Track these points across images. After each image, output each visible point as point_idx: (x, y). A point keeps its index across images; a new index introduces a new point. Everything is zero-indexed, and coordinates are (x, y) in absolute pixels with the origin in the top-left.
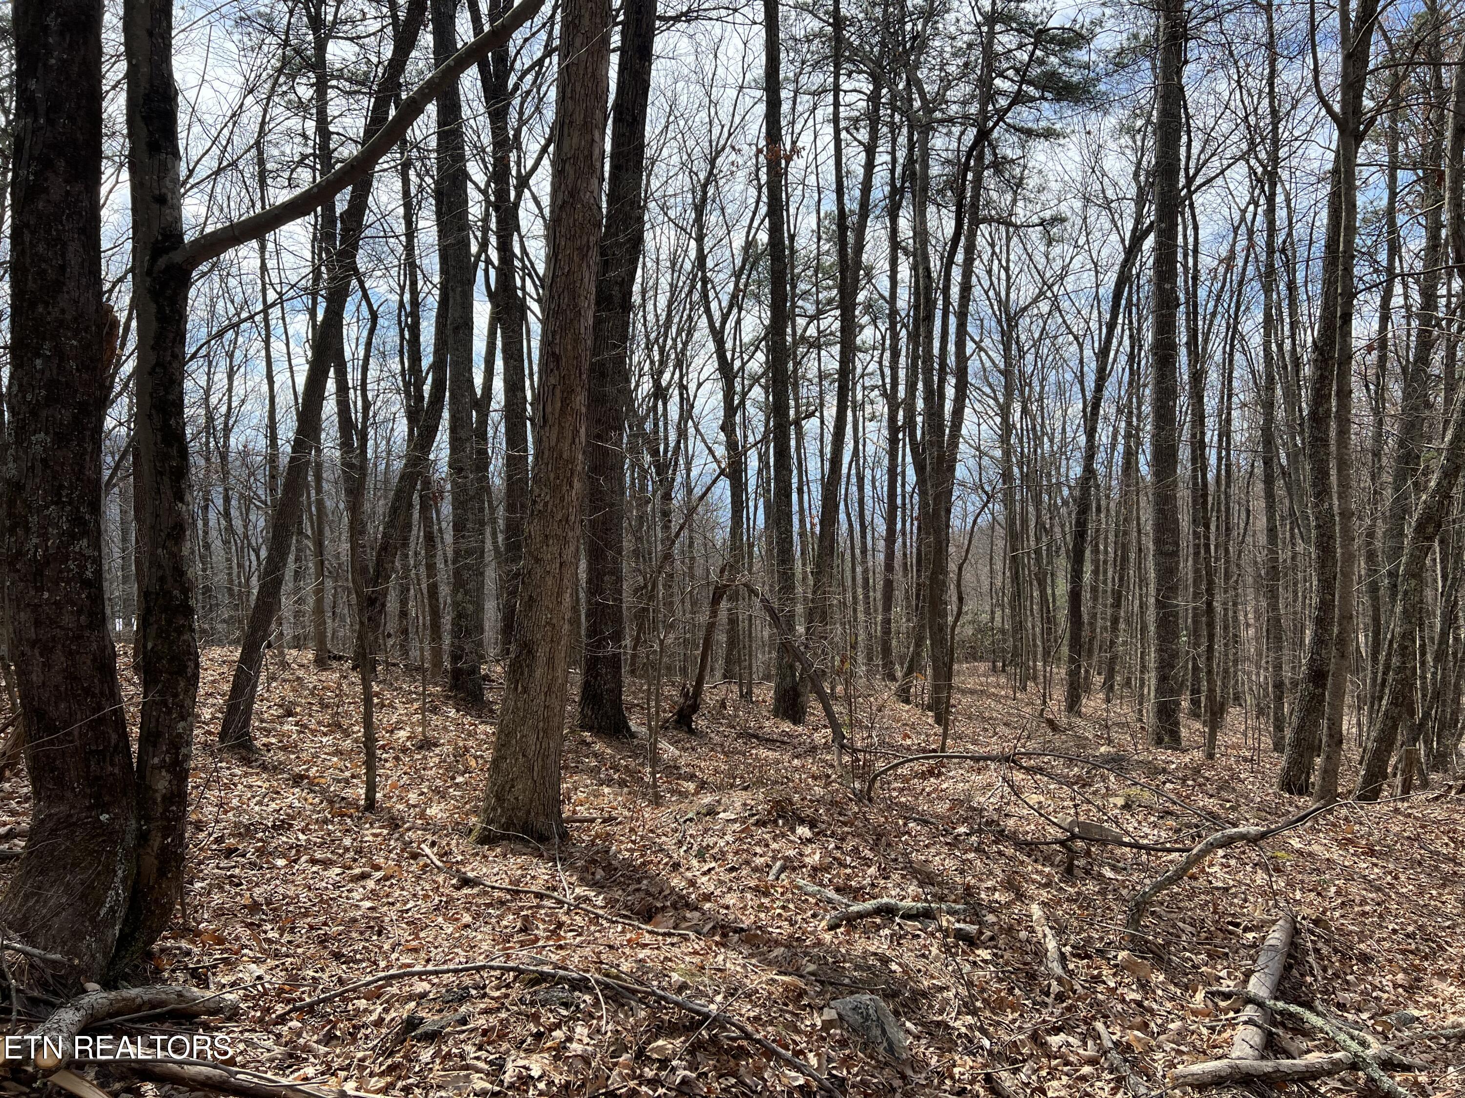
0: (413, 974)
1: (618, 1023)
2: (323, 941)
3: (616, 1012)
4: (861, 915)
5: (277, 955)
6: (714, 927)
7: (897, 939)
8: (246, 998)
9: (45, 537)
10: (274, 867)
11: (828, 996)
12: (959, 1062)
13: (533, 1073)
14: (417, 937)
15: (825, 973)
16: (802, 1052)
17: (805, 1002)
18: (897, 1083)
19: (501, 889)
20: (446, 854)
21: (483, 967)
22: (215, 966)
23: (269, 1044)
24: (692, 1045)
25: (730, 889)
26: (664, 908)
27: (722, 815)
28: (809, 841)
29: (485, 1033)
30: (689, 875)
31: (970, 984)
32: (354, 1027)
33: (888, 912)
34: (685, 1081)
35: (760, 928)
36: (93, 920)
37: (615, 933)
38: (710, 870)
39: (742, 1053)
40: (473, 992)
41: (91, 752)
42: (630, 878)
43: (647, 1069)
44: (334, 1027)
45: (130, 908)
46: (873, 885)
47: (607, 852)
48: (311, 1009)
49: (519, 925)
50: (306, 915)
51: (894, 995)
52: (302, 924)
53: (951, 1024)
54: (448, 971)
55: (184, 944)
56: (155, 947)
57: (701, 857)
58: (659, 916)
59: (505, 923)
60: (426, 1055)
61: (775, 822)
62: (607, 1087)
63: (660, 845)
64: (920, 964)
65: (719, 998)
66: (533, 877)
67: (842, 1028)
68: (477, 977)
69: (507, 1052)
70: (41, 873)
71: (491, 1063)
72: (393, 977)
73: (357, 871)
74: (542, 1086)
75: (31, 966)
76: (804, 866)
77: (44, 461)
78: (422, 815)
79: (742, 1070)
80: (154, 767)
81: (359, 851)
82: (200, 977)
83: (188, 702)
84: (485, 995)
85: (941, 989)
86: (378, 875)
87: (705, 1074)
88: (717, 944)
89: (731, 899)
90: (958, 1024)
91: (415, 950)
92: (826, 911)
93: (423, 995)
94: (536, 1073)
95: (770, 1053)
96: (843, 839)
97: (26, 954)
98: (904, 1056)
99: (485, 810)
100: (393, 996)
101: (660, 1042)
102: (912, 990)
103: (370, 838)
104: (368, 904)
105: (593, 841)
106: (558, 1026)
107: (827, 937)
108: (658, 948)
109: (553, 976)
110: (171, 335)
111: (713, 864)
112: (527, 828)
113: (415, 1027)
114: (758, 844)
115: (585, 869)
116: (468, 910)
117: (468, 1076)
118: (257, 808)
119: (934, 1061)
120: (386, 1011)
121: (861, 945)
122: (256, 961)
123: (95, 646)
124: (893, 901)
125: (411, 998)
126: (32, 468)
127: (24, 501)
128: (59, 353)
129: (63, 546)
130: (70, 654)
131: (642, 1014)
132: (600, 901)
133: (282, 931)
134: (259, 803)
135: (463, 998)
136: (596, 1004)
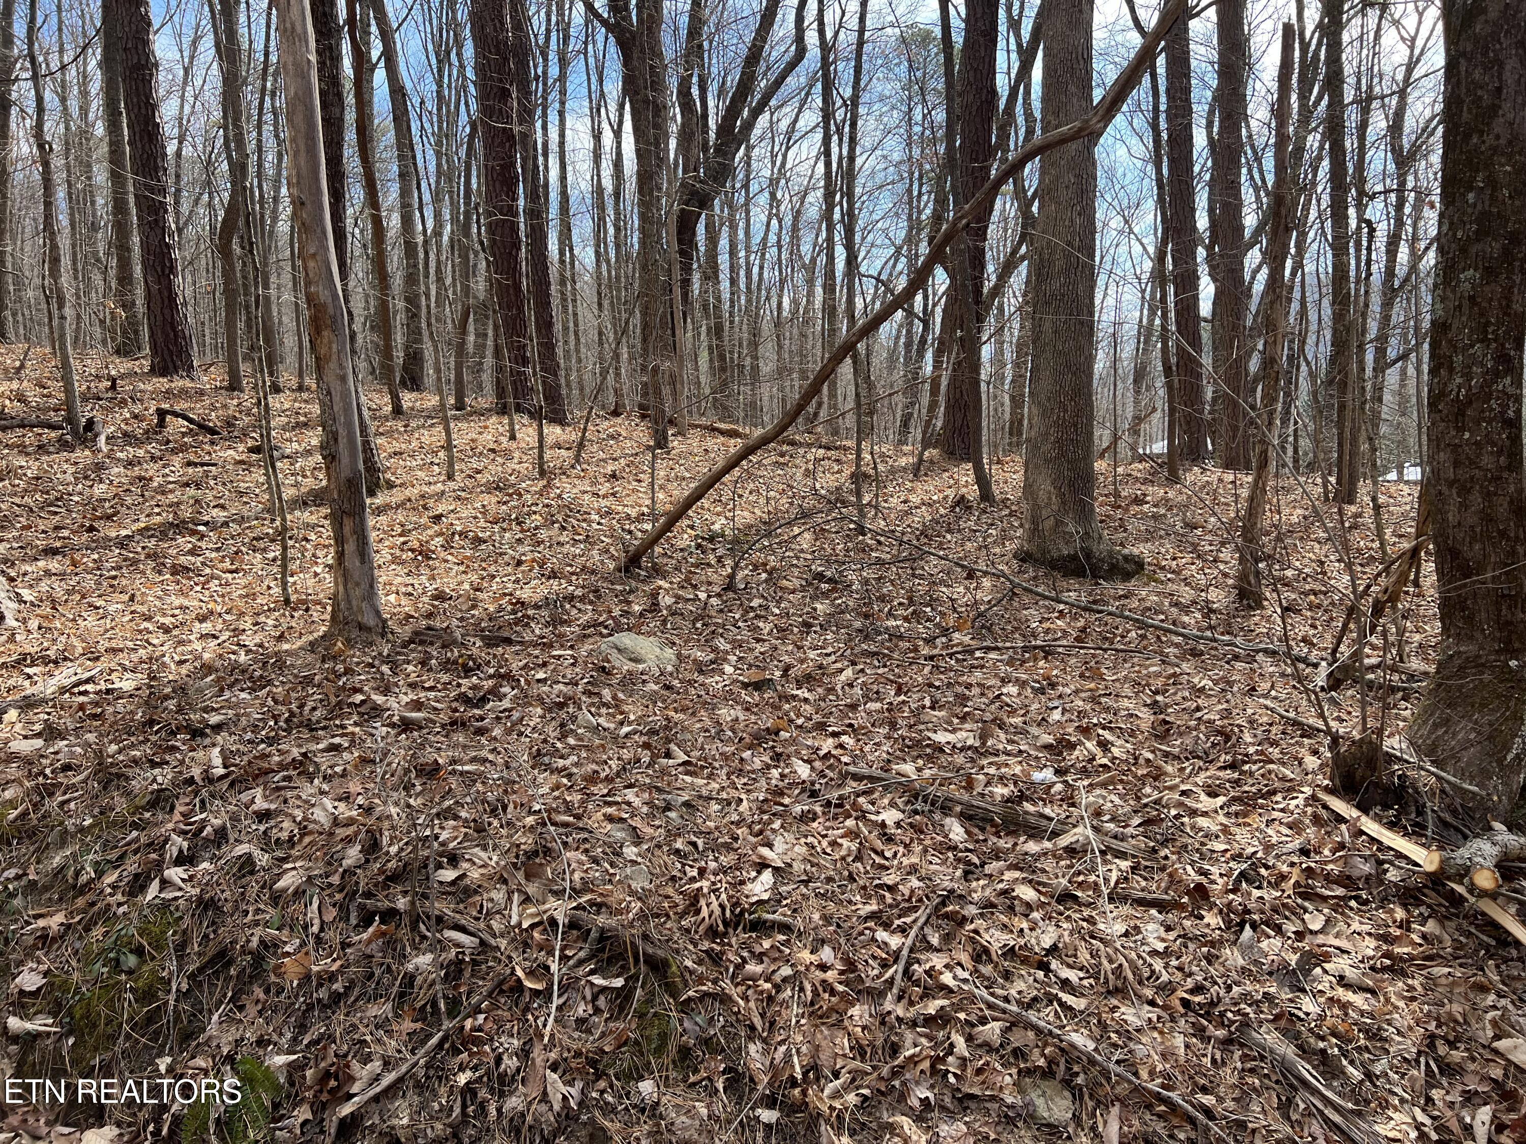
9: (1468, 376)
36: (1500, 762)
41: (1504, 596)
70: (1449, 706)
75: (1442, 791)
77: (1472, 299)
97: (1438, 777)
123: (1512, 488)
126: (1460, 306)
127: (1450, 341)
128: (1493, 184)
129: (1486, 385)
130: (1488, 496)
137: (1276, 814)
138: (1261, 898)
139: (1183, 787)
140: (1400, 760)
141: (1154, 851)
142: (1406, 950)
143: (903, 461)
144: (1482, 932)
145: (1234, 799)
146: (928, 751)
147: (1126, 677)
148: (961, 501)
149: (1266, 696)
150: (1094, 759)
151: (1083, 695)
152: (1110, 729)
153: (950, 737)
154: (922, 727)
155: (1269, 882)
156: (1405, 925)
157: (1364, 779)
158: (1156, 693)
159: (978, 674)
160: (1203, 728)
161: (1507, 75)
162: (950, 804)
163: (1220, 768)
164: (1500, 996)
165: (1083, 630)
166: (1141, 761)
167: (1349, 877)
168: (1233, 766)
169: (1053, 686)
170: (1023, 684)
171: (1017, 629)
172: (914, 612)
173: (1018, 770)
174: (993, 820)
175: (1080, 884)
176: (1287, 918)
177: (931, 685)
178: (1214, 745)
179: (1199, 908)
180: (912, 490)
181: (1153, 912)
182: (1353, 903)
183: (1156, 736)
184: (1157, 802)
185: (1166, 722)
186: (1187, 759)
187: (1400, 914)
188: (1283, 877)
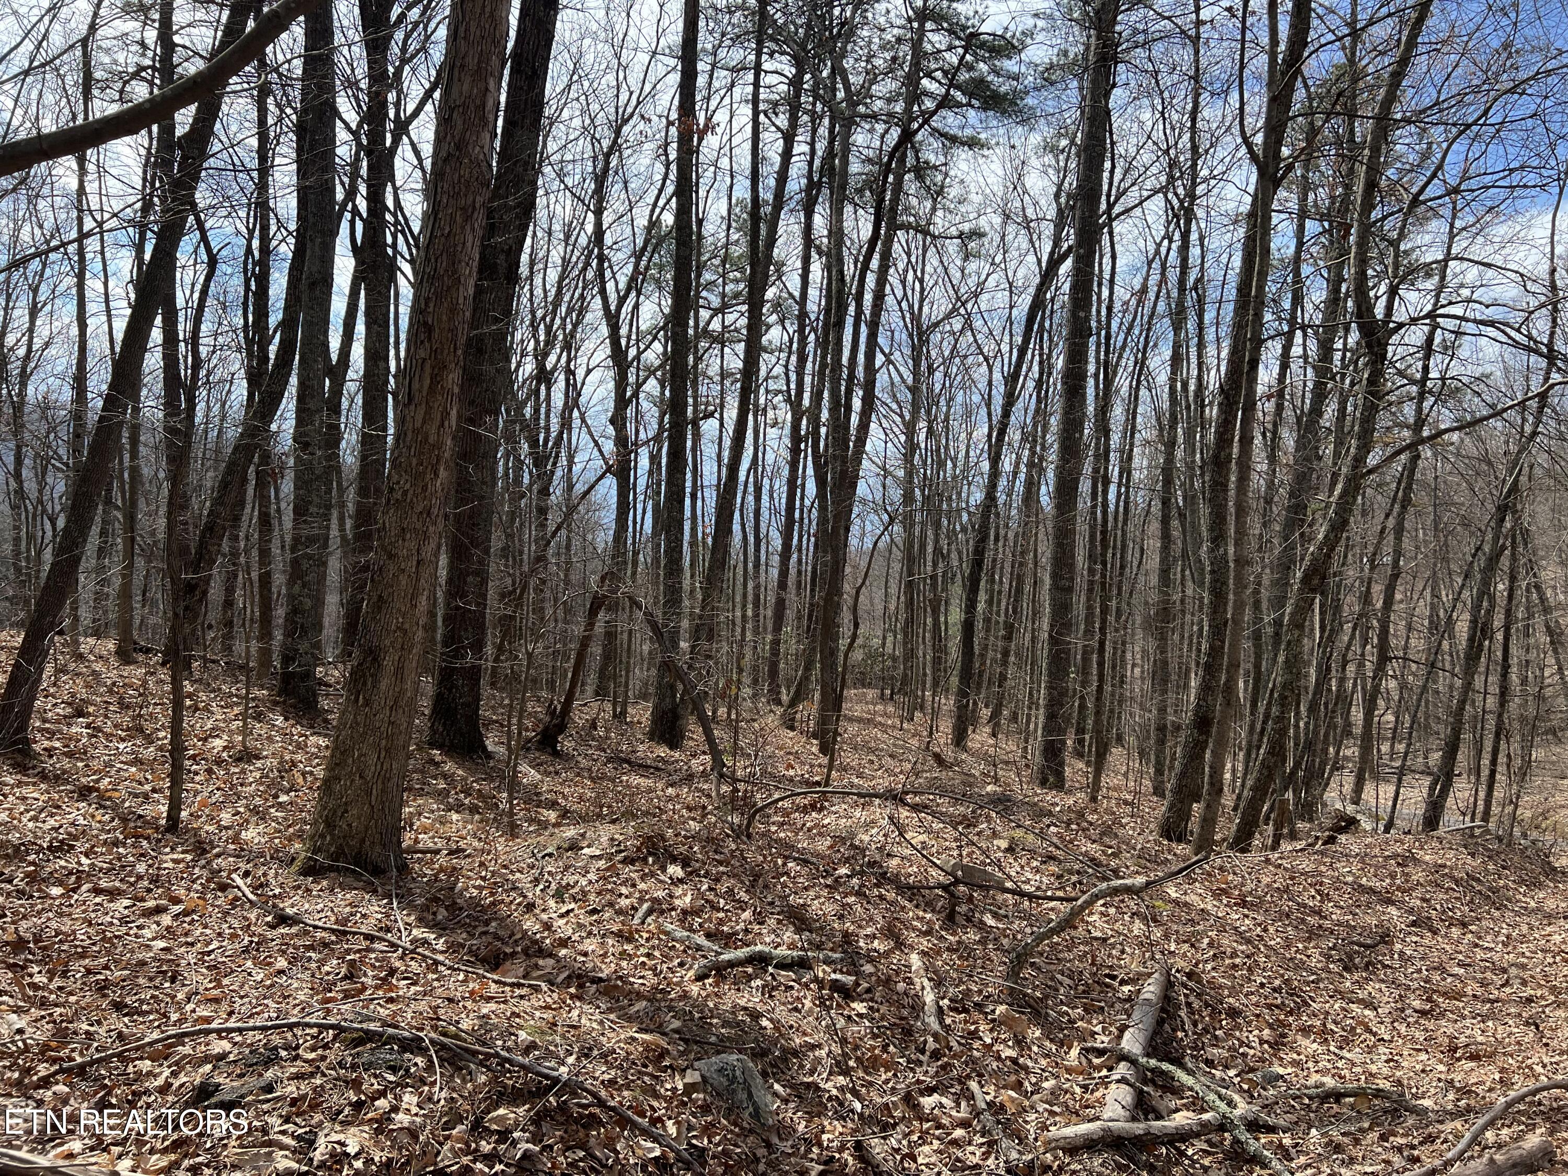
0: (208, 1032)
1: (454, 1090)
2: (102, 988)
3: (452, 1076)
4: (731, 964)
5: (43, 1004)
6: (569, 977)
7: (769, 991)
10: (48, 896)
11: (692, 1056)
12: (828, 1128)
13: (348, 1150)
14: (219, 985)
15: (691, 1031)
16: (659, 1120)
17: (666, 1063)
18: (761, 1152)
19: (324, 929)
20: (261, 885)
21: (297, 1024)
24: (537, 1113)
25: (590, 933)
26: (514, 954)
27: (586, 851)
28: (681, 881)
29: (294, 1102)
30: (544, 917)
31: (844, 1041)
32: (134, 1093)
33: (760, 961)
34: (526, 1155)
35: (620, 978)
37: (455, 983)
38: (568, 912)
39: (594, 1121)
42: (476, 919)
43: (483, 1143)
44: (109, 1093)
46: (747, 931)
47: (452, 889)
48: (81, 1071)
49: (343, 971)
50: (83, 956)
51: (764, 1053)
52: (78, 967)
53: (822, 1085)
54: (254, 1029)
57: (559, 896)
58: (508, 963)
59: (327, 968)
61: (645, 860)
62: (436, 1164)
63: (513, 883)
64: (793, 1019)
65: (571, 1060)
66: (364, 916)
67: (705, 1092)
68: (289, 1035)
69: (320, 1124)
71: (299, 1138)
72: (185, 1034)
73: (151, 904)
74: (358, 1164)
76: (674, 909)
78: (236, 839)
79: (592, 1141)
81: (155, 880)
85: (813, 1047)
86: (177, 909)
87: (551, 1147)
88: (572, 997)
89: (590, 945)
90: (828, 1086)
91: (216, 1000)
92: (694, 958)
93: (222, 1056)
94: (352, 1149)
95: (624, 1122)
96: (717, 880)
98: (771, 1122)
99: (312, 837)
100: (185, 1056)
101: (501, 1111)
102: (784, 1050)
103: (170, 865)
104: (161, 944)
105: (436, 876)
106: (382, 1094)
107: (695, 989)
108: (505, 1002)
109: (381, 1035)
111: (572, 906)
112: (360, 859)
113: (210, 1095)
114: (624, 883)
115: (425, 908)
116: (284, 952)
117: (270, 1154)
118: (31, 825)
119: (801, 1128)
120: (174, 1074)
121: (730, 998)
122: (17, 1010)
124: (767, 949)
125: (206, 1059)
131: (483, 1078)
132: (440, 945)
133: (51, 975)
134: (35, 819)
135: (268, 1063)
136: (430, 1068)
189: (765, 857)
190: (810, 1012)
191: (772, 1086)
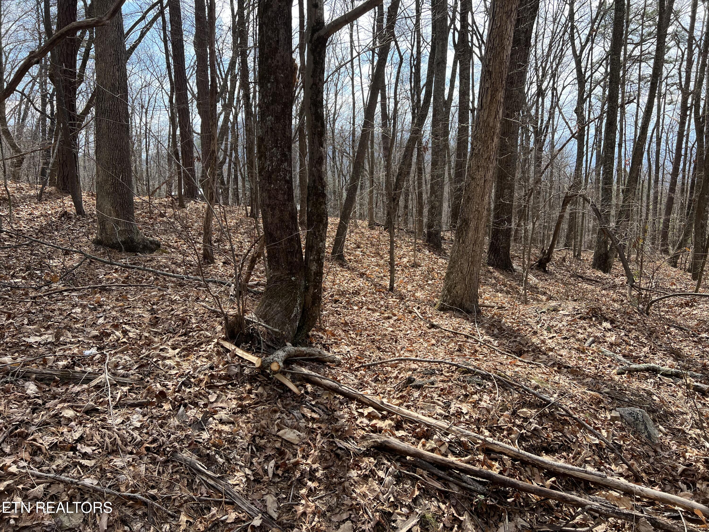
0: (411, 360)
1: (504, 397)
2: (373, 341)
3: (503, 392)
4: (637, 370)
5: (355, 344)
6: (554, 364)
7: (658, 385)
8: (344, 359)
9: (272, 161)
10: (353, 309)
11: (615, 405)
12: (689, 450)
13: (463, 411)
14: (412, 346)
15: (615, 394)
16: (598, 428)
17: (602, 405)
18: (651, 453)
19: (449, 331)
20: (424, 313)
21: (442, 362)
22: (332, 344)
23: (353, 378)
24: (540, 414)
25: (563, 347)
27: (561, 312)
28: (610, 330)
29: (442, 390)
30: (542, 338)
31: (701, 414)
32: (386, 377)
33: (654, 371)
34: (535, 429)
35: (579, 368)
36: (289, 318)
37: (503, 358)
38: (553, 337)
39: (566, 422)
40: (437, 372)
41: (289, 252)
42: (511, 335)
43: (517, 420)
44: (378, 376)
45: (302, 316)
46: (645, 356)
47: (500, 322)
48: (368, 367)
49: (457, 348)
50: (366, 330)
51: (654, 411)
52: (365, 333)
53: (687, 431)
54: (426, 361)
55: (320, 334)
56: (310, 333)
57: (549, 329)
58: (526, 354)
59: (450, 346)
60: (416, 394)
61: (591, 319)
62: (497, 424)
63: (527, 322)
64: (671, 399)
65: (555, 396)
66: (464, 328)
67: (622, 422)
68: (439, 366)
69: (452, 400)
70: (271, 297)
71: (445, 403)
72: (402, 360)
73: (386, 315)
74: (467, 417)
75: (268, 333)
76: (606, 342)
77: (271, 128)
78: (413, 295)
79: (566, 430)
80: (311, 260)
81: (387, 307)
82: (326, 347)
83: (323, 234)
84: (442, 374)
85: (682, 413)
86: (395, 318)
87: (547, 429)
88: (555, 371)
89: (564, 352)
90: (691, 432)
91: (411, 351)
92: (617, 365)
93: (415, 370)
94: (465, 411)
95: (581, 426)
96: (630, 332)
97: (266, 328)
98: (657, 442)
99: (443, 296)
100: (402, 368)
101: (524, 410)
102: (665, 411)
103: (391, 302)
104: (391, 329)
105: (493, 316)
106: (475, 393)
107: (617, 378)
108: (525, 368)
109: (474, 371)
110: (319, 70)
111: (555, 335)
112: (461, 306)
113: (412, 382)
114: (581, 328)
115: (489, 328)
116: (434, 338)
117: (434, 406)
118: (346, 285)
119: (674, 448)
120: (399, 373)
121: (635, 384)
122: (347, 345)
123: (290, 208)
124: (657, 366)
125: (410, 370)
126: (267, 131)
127: (264, 146)
128: (277, 81)
129: (279, 165)
130: (281, 211)
131: (516, 396)
132: (496, 343)
133: (357, 335)
134: (347, 283)
135: (432, 374)
136: (494, 387)
137: (201, 353)
138: (190, 392)
139: (161, 347)
140: (252, 322)
141: (142, 379)
142: (248, 402)
143: (32, 193)
144: (278, 388)
145: (184, 349)
146: (23, 348)
147: (139, 299)
148: (65, 214)
149: (203, 301)
150: (119, 340)
151: (117, 309)
152: (129, 324)
153: (38, 339)
154: (20, 335)
155: (195, 384)
156: (250, 392)
157: (238, 332)
158: (153, 304)
159: (60, 304)
160: (174, 319)
161: (280, 36)
162: (29, 375)
163: (180, 336)
164: (282, 413)
165: (127, 278)
166: (143, 338)
167: (229, 376)
168: (185, 334)
169: (101, 306)
170: (84, 307)
171: (91, 279)
172: (29, 274)
173: (76, 351)
174: (55, 379)
175: (100, 403)
176: (201, 399)
177: (29, 312)
178: (178, 326)
179: (162, 402)
180: (36, 208)
181: (138, 409)
182: (230, 387)
183: (151, 325)
184: (147, 356)
185: (156, 318)
186: (165, 334)
187: (248, 387)
188: (201, 381)
189: (657, 324)
190: (681, 398)
191: (658, 427)
